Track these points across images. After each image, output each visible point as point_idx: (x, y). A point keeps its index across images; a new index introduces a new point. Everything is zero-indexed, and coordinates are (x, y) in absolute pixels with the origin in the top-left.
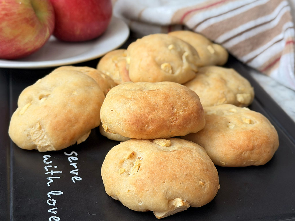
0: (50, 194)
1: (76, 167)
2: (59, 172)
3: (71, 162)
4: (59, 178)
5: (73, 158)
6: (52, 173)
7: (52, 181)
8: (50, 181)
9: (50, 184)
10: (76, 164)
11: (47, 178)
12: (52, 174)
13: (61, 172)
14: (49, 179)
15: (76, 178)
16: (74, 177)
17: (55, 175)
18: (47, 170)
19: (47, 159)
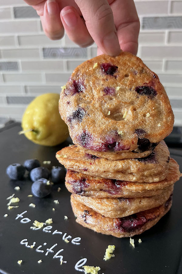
0: (78, 268)
1: (61, 233)
2: (54, 246)
3: (50, 232)
4: (63, 250)
5: (46, 228)
6: (50, 250)
7: (62, 257)
8: (60, 258)
9: (63, 260)
10: (57, 230)
11: (54, 257)
12: (52, 251)
13: (56, 244)
14: (56, 256)
15: (74, 240)
16: (73, 240)
17: (56, 250)
18: (43, 251)
19: (27, 243)
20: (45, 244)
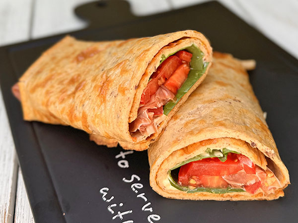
1: (146, 200)
3: (136, 192)
4: (132, 222)
5: (136, 185)
6: (120, 215)
10: (144, 194)
13: (131, 211)
16: (150, 216)
18: (113, 212)
19: (105, 194)
20: (121, 205)
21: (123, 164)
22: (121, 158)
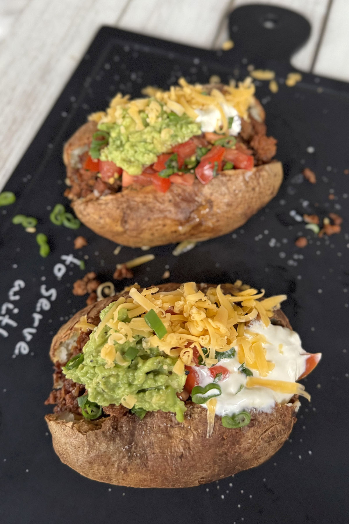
1: (36, 324)
2: (13, 323)
3: (38, 309)
4: (7, 335)
5: (45, 303)
6: (5, 320)
10: (41, 317)
12: (4, 323)
13: (16, 325)
16: (22, 343)
17: (7, 327)
18: (3, 312)
20: (16, 311)
21: (59, 270)
22: (63, 262)
